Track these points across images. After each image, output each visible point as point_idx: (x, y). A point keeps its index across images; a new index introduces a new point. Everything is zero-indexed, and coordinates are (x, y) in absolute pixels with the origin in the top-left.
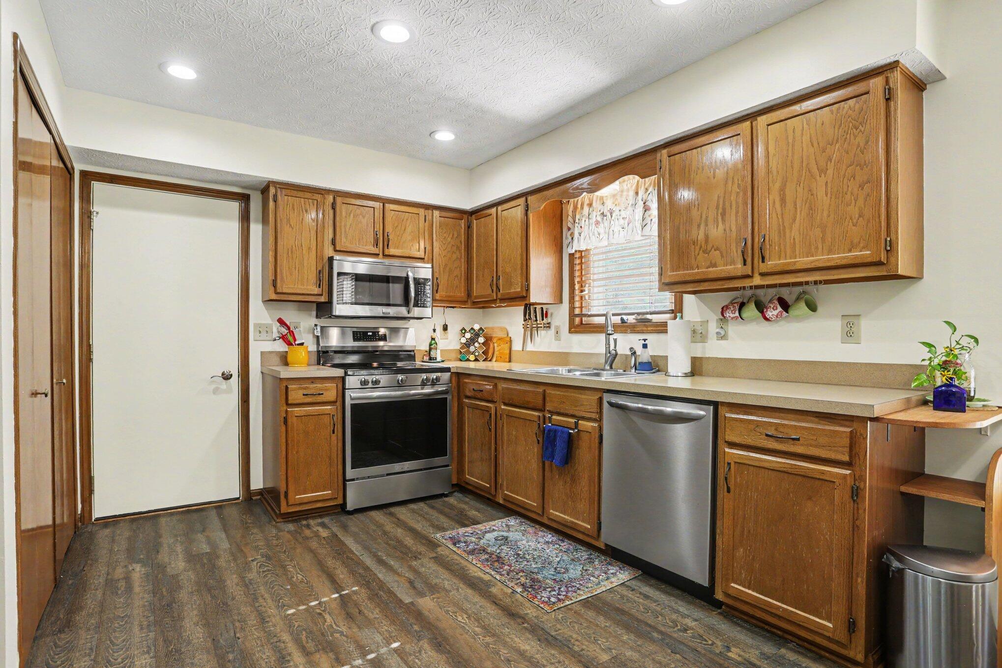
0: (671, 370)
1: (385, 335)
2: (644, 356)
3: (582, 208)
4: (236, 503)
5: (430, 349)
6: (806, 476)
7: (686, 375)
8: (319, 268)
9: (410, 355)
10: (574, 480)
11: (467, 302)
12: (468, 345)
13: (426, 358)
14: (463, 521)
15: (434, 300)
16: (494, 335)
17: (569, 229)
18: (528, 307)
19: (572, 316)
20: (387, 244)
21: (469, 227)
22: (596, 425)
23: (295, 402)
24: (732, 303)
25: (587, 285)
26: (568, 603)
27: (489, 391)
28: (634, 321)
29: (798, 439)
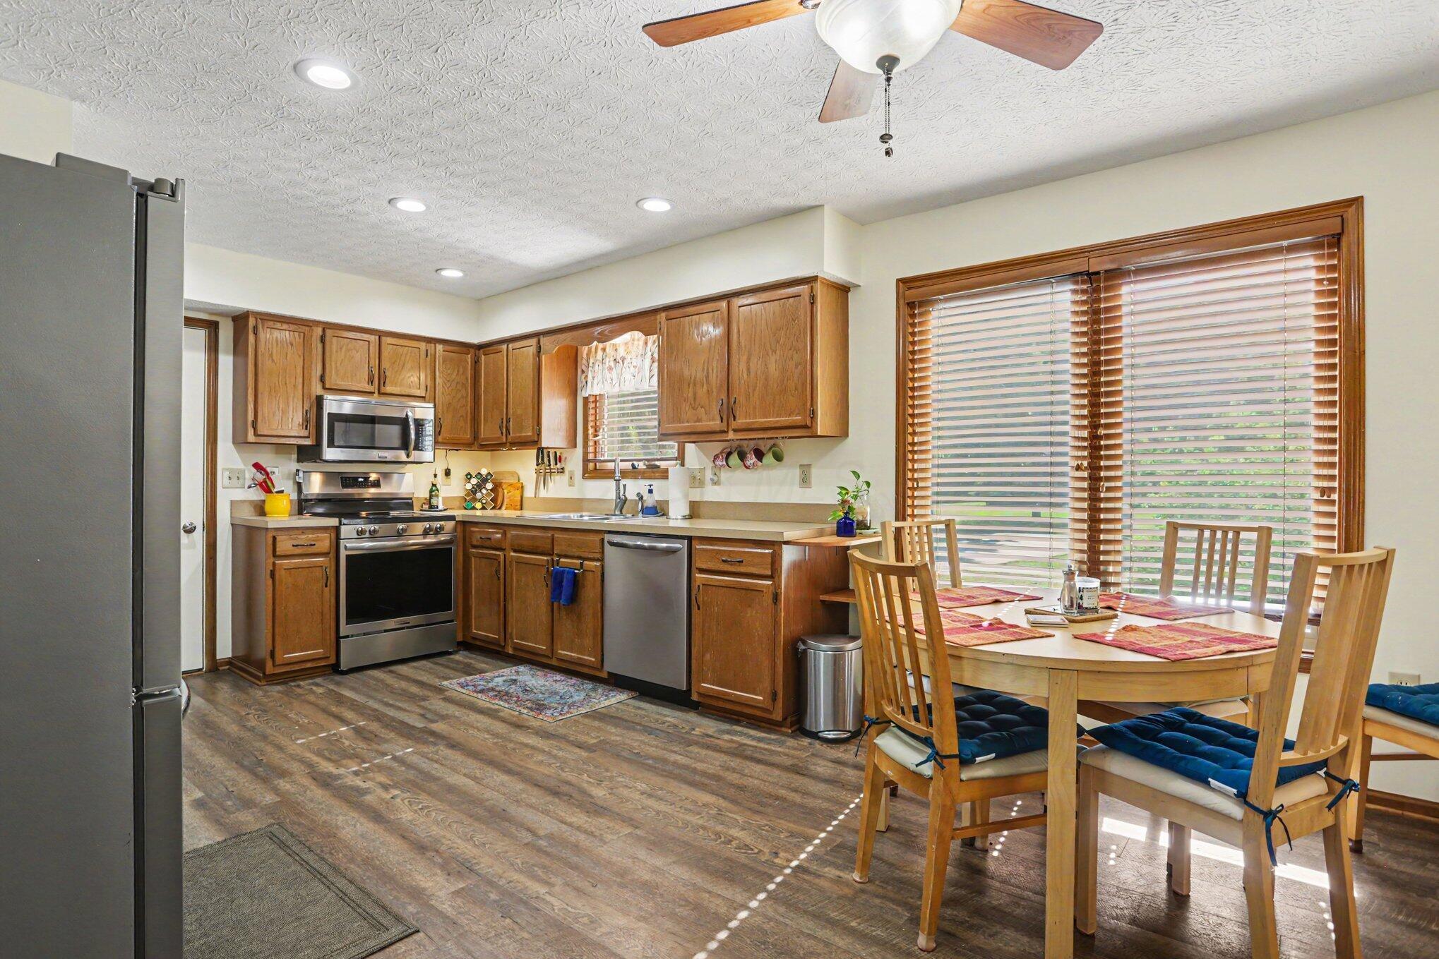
0: (671, 514)
1: (378, 481)
2: (650, 501)
3: (596, 352)
4: (199, 675)
5: (431, 496)
6: (747, 589)
7: (685, 518)
8: (306, 408)
9: (407, 503)
10: (579, 618)
11: (473, 444)
12: (474, 491)
13: (426, 507)
14: (469, 670)
15: (436, 442)
16: (504, 481)
17: (583, 372)
18: (540, 450)
19: (586, 461)
20: (382, 380)
21: (476, 362)
22: (598, 564)
23: (283, 554)
24: (722, 452)
25: (601, 430)
26: (568, 716)
27: (499, 540)
28: (645, 467)
29: (742, 562)
